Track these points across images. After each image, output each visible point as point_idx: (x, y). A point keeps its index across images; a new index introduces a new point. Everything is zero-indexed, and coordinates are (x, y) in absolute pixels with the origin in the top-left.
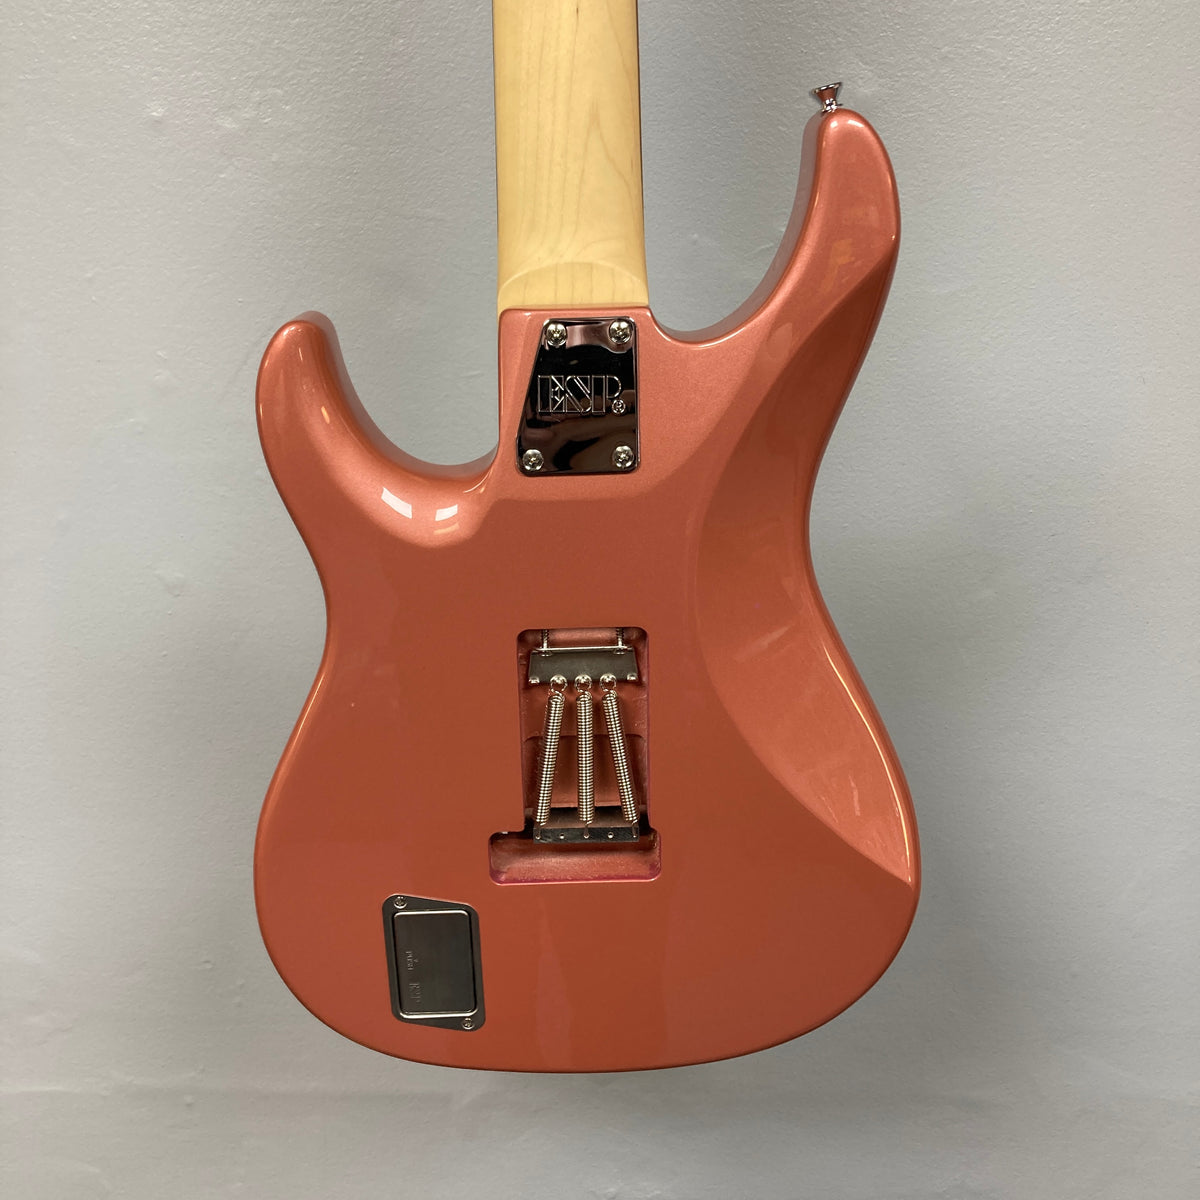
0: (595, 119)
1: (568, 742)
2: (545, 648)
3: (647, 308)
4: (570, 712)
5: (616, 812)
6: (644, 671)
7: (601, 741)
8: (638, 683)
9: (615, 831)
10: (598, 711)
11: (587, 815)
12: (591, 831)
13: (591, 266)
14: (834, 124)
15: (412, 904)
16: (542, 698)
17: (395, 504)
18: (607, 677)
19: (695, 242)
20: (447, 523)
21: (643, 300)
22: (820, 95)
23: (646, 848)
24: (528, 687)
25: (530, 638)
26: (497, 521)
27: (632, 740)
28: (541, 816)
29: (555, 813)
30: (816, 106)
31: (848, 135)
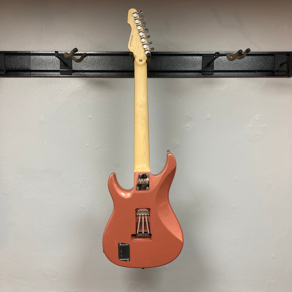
0: (145, 153)
1: (141, 223)
2: (138, 211)
3: (150, 172)
4: (141, 219)
5: (147, 232)
6: (150, 214)
7: (145, 223)
8: (149, 215)
9: (146, 235)
10: (145, 219)
11: (143, 232)
12: (143, 234)
13: (144, 168)
14: (169, 154)
15: (122, 244)
16: (138, 217)
17: (123, 194)
18: (146, 215)
19: (156, 161)
20: (129, 196)
21: (150, 171)
22: (168, 151)
23: (150, 238)
24: (136, 216)
25: (137, 210)
26: (134, 196)
27: (148, 223)
28: (138, 232)
29: (139, 233)
30: (167, 152)
31: (170, 156)
